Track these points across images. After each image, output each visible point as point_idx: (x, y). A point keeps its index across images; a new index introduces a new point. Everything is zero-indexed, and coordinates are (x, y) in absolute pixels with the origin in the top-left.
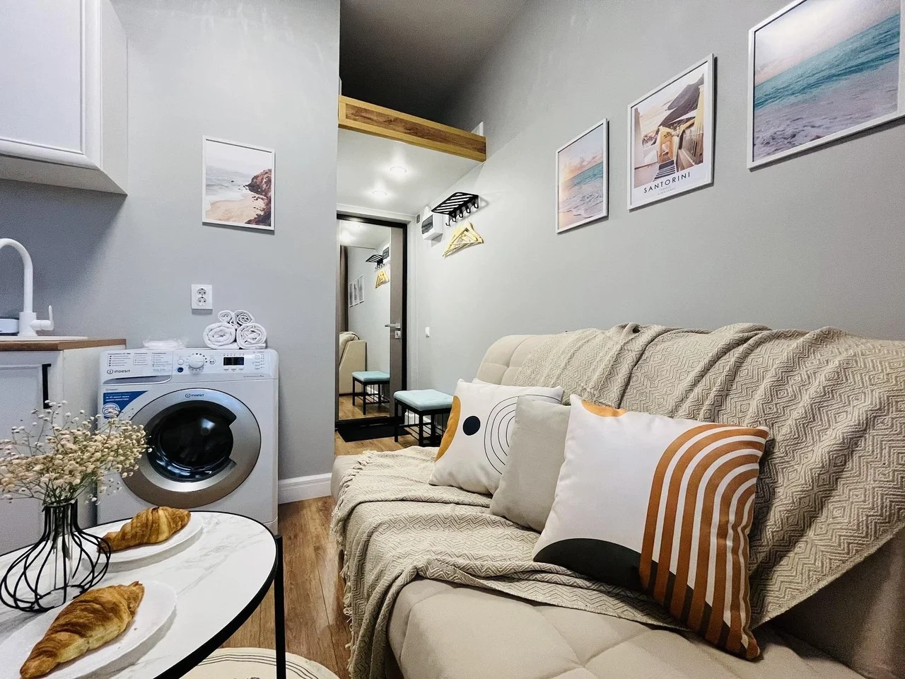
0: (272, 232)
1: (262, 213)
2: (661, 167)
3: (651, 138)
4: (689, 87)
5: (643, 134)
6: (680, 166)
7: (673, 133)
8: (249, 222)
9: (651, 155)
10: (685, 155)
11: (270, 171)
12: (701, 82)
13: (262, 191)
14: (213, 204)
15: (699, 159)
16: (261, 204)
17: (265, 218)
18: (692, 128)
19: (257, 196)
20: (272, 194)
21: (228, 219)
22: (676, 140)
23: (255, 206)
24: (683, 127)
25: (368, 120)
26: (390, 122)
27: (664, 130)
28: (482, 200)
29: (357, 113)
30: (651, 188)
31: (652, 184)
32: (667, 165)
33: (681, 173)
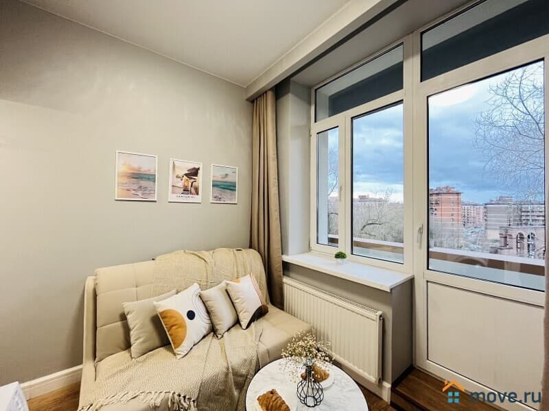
2: (184, 190)
3: (180, 177)
4: (194, 168)
5: (176, 174)
6: (191, 193)
7: (189, 180)
9: (180, 184)
10: (193, 190)
12: (199, 169)
15: (198, 194)
18: (196, 182)
22: (190, 184)
24: (193, 180)
27: (185, 177)
31: (180, 195)
32: (186, 190)
33: (191, 196)
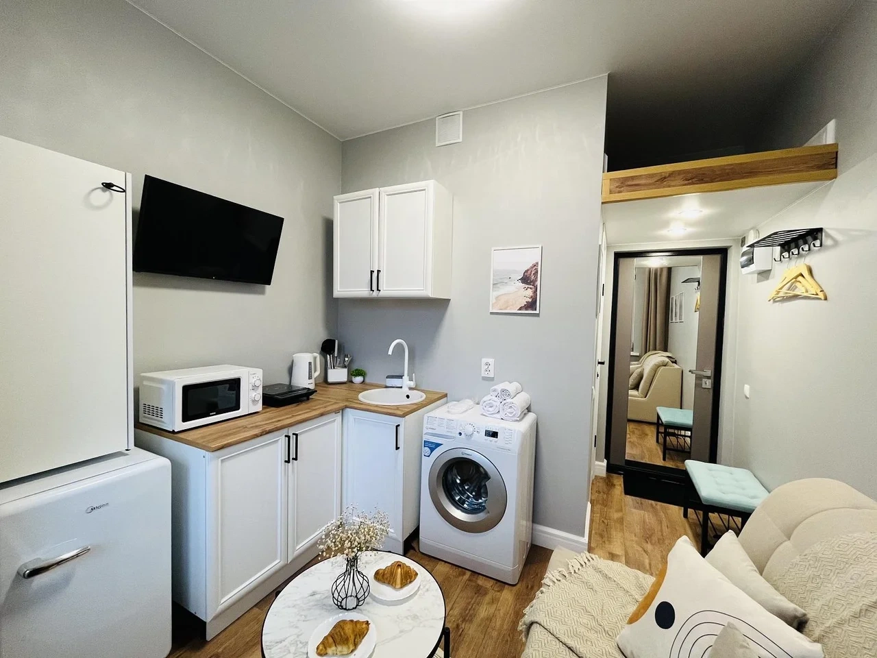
0: (538, 315)
1: (530, 300)
8: (520, 309)
11: (537, 263)
13: (531, 282)
14: (497, 298)
16: (530, 292)
17: (532, 305)
19: (527, 286)
20: (539, 283)
21: (506, 309)
23: (525, 294)
26: (663, 180)
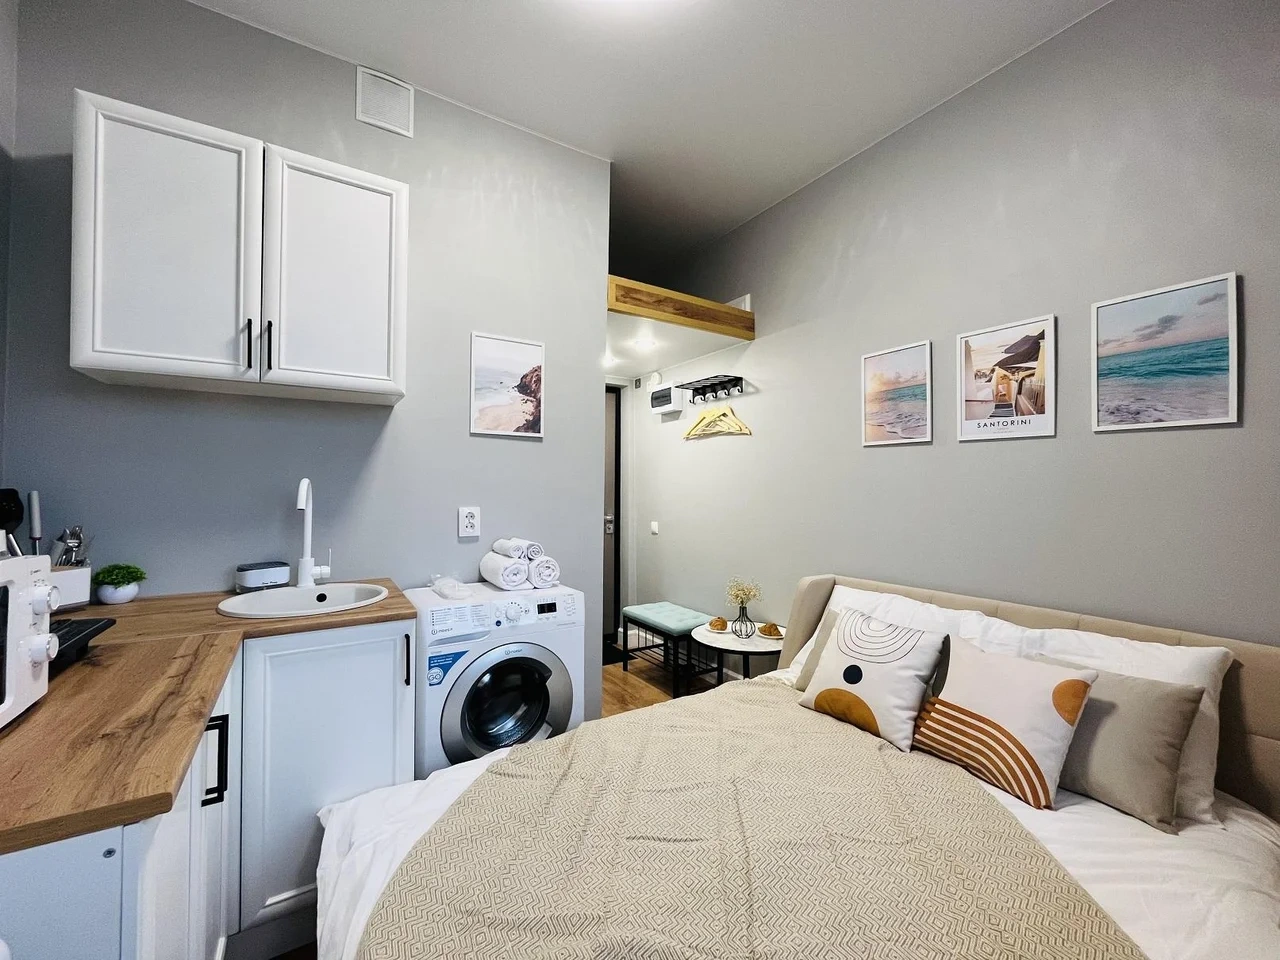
0: (540, 440)
1: (531, 418)
2: (997, 407)
3: (985, 375)
4: (1027, 338)
5: (975, 369)
6: (1019, 411)
7: (1011, 377)
8: (518, 430)
9: (986, 391)
10: (1024, 401)
11: (540, 367)
12: (1042, 336)
13: (532, 392)
14: (481, 411)
15: (1042, 411)
16: (530, 407)
17: (534, 425)
18: (1033, 378)
19: (526, 398)
20: (542, 395)
21: (496, 428)
22: (1015, 386)
23: (523, 409)
24: (1022, 374)
25: (638, 302)
26: (660, 302)
27: (1000, 372)
28: (748, 384)
29: (627, 295)
30: (985, 425)
31: (988, 422)
32: (1003, 406)
33: (1020, 418)
